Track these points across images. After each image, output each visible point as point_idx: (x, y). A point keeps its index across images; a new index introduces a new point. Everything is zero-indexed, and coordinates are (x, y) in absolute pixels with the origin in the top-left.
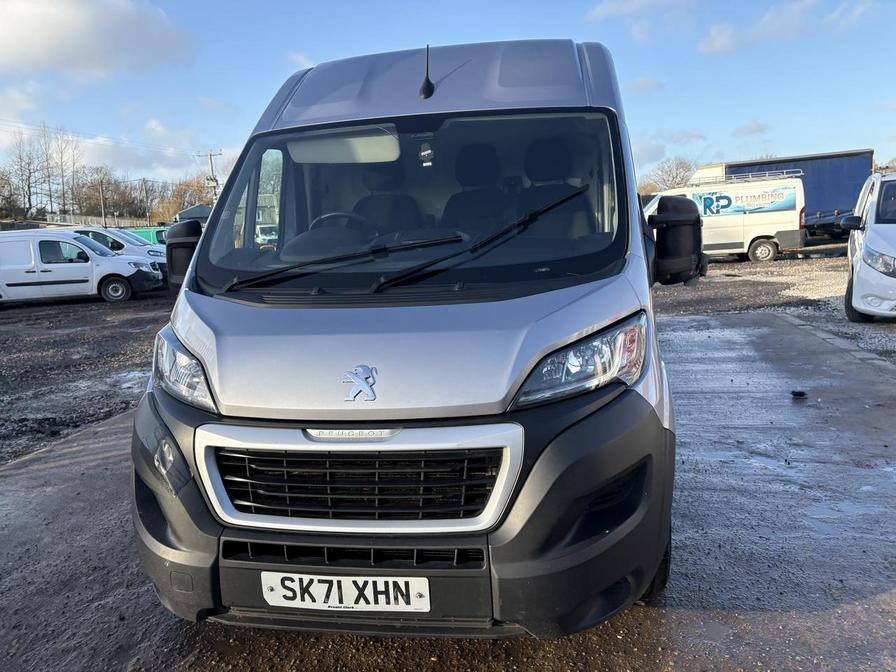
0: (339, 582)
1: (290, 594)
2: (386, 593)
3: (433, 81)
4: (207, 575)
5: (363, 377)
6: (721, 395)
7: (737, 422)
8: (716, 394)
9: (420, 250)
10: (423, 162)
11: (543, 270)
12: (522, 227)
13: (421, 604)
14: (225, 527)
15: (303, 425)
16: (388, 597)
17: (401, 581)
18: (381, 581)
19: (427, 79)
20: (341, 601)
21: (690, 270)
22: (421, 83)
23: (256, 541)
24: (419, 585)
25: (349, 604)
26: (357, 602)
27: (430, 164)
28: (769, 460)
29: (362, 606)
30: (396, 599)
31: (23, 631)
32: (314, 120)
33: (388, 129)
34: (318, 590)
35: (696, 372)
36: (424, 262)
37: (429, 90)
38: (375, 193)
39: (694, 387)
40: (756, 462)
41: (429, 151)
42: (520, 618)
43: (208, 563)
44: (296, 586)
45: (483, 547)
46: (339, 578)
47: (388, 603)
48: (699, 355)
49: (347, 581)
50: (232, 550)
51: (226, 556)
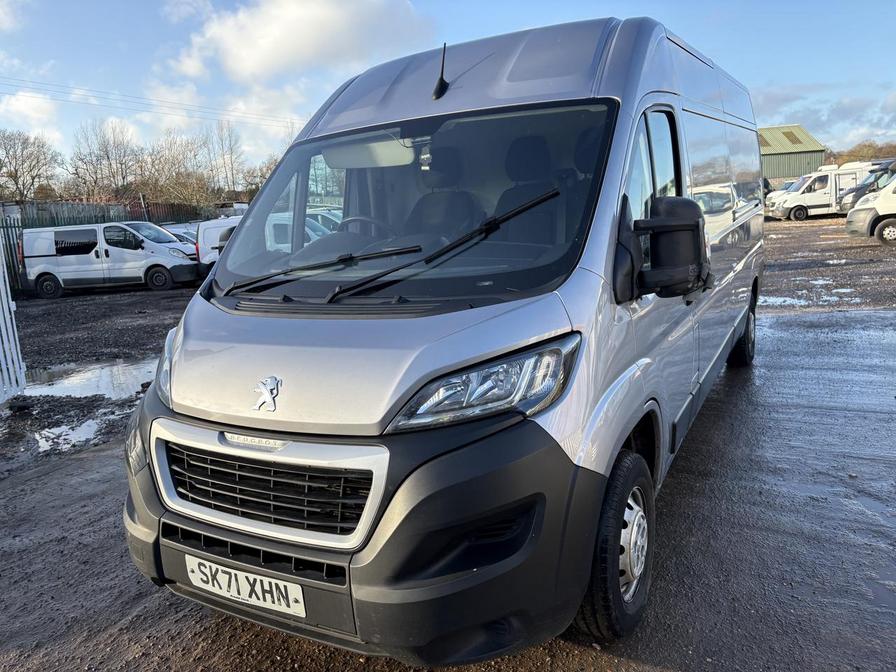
0: (236, 575)
1: (205, 579)
2: (271, 592)
3: (447, 79)
4: (151, 550)
5: (269, 388)
6: (867, 415)
7: (868, 452)
8: (863, 413)
9: (394, 257)
10: (422, 165)
11: (487, 284)
12: (483, 235)
13: (299, 610)
14: (167, 510)
15: (223, 428)
16: (272, 597)
17: (281, 584)
18: (266, 580)
19: (442, 79)
20: (239, 593)
21: (688, 282)
22: (435, 83)
23: (185, 527)
24: (295, 591)
25: (244, 597)
26: (250, 596)
27: (427, 168)
28: (877, 503)
29: (253, 601)
30: (279, 600)
31: (87, 567)
32: (341, 127)
33: (394, 134)
34: (223, 578)
35: (856, 383)
36: (381, 271)
37: (442, 89)
38: (435, 190)
39: (841, 401)
40: (856, 505)
41: (428, 155)
42: (376, 641)
43: (151, 540)
44: (207, 571)
45: (345, 565)
46: (237, 572)
47: (273, 602)
48: (876, 361)
49: (241, 575)
50: (168, 531)
51: (164, 536)
